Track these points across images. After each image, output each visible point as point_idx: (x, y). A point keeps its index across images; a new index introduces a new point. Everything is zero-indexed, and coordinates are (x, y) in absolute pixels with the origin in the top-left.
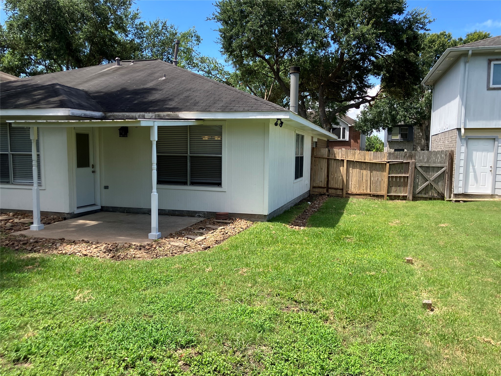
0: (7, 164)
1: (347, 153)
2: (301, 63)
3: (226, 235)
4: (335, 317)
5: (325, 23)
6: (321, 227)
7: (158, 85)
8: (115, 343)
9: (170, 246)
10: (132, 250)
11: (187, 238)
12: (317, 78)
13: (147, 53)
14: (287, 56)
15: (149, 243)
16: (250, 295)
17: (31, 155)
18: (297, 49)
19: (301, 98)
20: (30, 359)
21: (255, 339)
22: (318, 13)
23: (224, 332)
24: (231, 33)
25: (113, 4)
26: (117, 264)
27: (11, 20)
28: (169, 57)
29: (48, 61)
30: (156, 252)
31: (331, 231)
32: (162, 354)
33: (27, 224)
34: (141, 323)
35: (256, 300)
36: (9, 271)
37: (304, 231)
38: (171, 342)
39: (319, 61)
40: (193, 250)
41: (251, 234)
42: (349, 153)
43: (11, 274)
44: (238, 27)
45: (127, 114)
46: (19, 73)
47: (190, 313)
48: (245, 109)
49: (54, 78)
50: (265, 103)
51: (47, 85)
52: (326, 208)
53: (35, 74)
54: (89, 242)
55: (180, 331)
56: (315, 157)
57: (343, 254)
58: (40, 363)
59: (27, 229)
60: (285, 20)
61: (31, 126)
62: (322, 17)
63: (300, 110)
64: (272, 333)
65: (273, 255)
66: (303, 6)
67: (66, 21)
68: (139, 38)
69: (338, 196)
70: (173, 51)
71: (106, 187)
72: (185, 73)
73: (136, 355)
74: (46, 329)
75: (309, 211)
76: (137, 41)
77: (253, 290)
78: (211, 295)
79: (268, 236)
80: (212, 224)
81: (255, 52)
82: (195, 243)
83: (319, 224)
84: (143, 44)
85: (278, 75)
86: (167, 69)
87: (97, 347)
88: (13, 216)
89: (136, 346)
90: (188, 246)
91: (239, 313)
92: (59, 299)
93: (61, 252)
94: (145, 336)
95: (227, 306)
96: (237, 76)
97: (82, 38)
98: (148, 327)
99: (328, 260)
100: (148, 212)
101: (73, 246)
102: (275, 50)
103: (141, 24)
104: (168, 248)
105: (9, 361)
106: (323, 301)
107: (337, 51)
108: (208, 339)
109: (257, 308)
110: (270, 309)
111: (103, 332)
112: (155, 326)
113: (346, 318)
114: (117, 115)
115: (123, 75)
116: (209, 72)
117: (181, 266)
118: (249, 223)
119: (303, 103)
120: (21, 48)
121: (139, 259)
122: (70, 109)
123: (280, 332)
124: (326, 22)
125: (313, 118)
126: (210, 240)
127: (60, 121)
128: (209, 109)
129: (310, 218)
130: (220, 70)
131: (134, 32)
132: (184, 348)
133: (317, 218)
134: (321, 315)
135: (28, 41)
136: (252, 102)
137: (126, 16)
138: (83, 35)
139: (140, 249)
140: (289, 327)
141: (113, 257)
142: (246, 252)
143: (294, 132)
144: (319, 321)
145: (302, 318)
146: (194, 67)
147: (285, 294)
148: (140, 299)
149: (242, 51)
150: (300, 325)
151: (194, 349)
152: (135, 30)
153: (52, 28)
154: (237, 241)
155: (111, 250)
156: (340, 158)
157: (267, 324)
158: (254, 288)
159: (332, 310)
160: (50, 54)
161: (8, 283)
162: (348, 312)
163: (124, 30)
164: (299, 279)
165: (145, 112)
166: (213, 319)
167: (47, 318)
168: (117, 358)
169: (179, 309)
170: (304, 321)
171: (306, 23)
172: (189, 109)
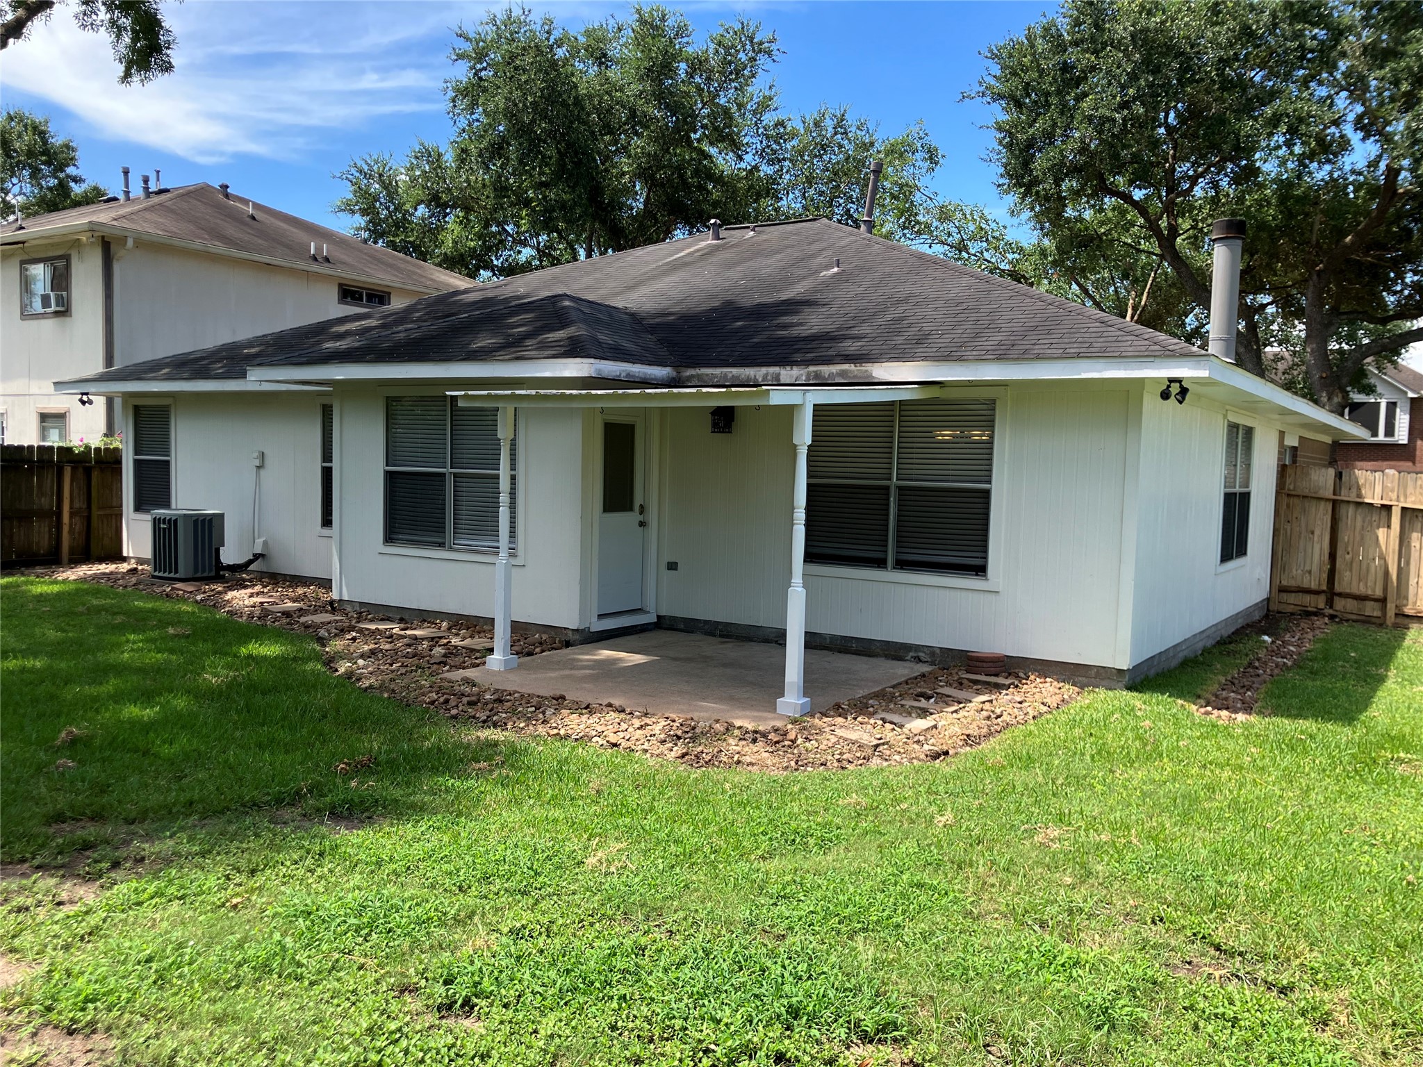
0: (441, 497)
1: (1402, 486)
2: (1250, 206)
3: (995, 721)
4: (1353, 1015)
5: (1335, 79)
6: (1306, 718)
7: (817, 291)
8: (686, 1001)
9: (834, 739)
10: (732, 741)
11: (882, 719)
12: (1303, 251)
13: (791, 202)
14: (1202, 188)
15: (779, 724)
16: (1071, 912)
17: (497, 477)
18: (1238, 166)
19: (1247, 312)
20: (476, 1009)
21: (1083, 1049)
22: (1312, 51)
23: (987, 1010)
24: (1031, 131)
25: (709, 78)
26: (695, 776)
27: (464, 139)
28: (849, 210)
29: (545, 237)
30: (796, 751)
31: (1341, 734)
32: (808, 1049)
33: (478, 651)
34: (753, 952)
35: (1088, 927)
36: (435, 771)
37: (1247, 727)
38: (836, 1020)
39: (1310, 199)
40: (897, 757)
41: (1073, 724)
42: (1410, 484)
43: (441, 779)
44: (1053, 112)
45: (735, 371)
46: (478, 268)
47: (891, 940)
48: (1068, 351)
49: (557, 281)
50: (1130, 333)
51: (541, 300)
52: (1326, 659)
53: (511, 270)
54: (623, 711)
55: (860, 991)
56: (1288, 495)
57: (1385, 814)
58: (502, 1023)
59: (478, 665)
60: (1202, 80)
61: (500, 405)
62: (1327, 63)
63: (1242, 350)
64: (1139, 1038)
65: (1144, 794)
66: (1264, 33)
67: (593, 133)
68: (771, 162)
69: (1367, 621)
70: (863, 194)
71: (672, 566)
72: (895, 252)
73: (738, 1042)
74: (516, 934)
75: (1265, 663)
76: (766, 170)
77: (1078, 898)
78: (951, 896)
79: (1130, 735)
80: (955, 685)
81: (1102, 179)
82: (904, 736)
83: (1301, 708)
84: (781, 178)
85: (1173, 246)
86: (843, 243)
87: (639, 1002)
88: (449, 629)
89: (739, 1017)
90: (883, 744)
91: (1033, 962)
92: (549, 858)
93: (555, 731)
94: (763, 990)
95: (998, 936)
96: (1043, 253)
97: (628, 173)
98: (773, 967)
99: (1330, 827)
100: (778, 638)
101: (584, 718)
102: (1165, 171)
103: (780, 124)
104: (830, 745)
105: (428, 1007)
106: (1314, 958)
107: (1373, 164)
108: (941, 1025)
109: (1091, 953)
110: (1132, 961)
111: (655, 961)
112: (792, 966)
113: (1394, 1024)
114: (707, 375)
115: (727, 265)
116: (961, 247)
117: (865, 801)
118: (1069, 690)
119: (1252, 327)
120: (485, 208)
121: (750, 768)
122: (592, 360)
123: (1166, 1038)
124: (1339, 76)
125: (1284, 373)
126: (950, 731)
127: (568, 392)
128: (959, 353)
129: (1269, 686)
130: (993, 237)
131: (759, 147)
132: (871, 1042)
133: (1294, 687)
134: (1303, 1003)
135: (501, 189)
136: (1091, 330)
137: (740, 106)
138: (631, 165)
139: (754, 741)
140: (1196, 1028)
141: (683, 756)
142: (1057, 779)
143: (1220, 417)
144: (1297, 1022)
145: (1238, 1003)
146: (919, 233)
147: (1182, 921)
148: (752, 882)
149: (1063, 180)
150: (1233, 1027)
151: (901, 1048)
152: (761, 142)
153: (559, 152)
154: (1029, 741)
155: (679, 738)
156: (1377, 501)
157: (1124, 1006)
158: (1082, 889)
159: (1344, 994)
160: (551, 219)
161: (431, 802)
162: (1398, 1006)
163: (735, 146)
164: (1230, 879)
165: (780, 366)
166: (956, 967)
167: (520, 905)
168: (690, 1040)
169: (860, 926)
170: (1246, 1015)
171: (1271, 83)
172: (901, 355)
